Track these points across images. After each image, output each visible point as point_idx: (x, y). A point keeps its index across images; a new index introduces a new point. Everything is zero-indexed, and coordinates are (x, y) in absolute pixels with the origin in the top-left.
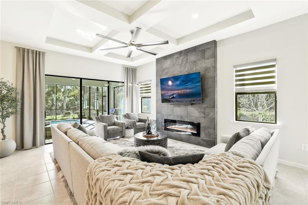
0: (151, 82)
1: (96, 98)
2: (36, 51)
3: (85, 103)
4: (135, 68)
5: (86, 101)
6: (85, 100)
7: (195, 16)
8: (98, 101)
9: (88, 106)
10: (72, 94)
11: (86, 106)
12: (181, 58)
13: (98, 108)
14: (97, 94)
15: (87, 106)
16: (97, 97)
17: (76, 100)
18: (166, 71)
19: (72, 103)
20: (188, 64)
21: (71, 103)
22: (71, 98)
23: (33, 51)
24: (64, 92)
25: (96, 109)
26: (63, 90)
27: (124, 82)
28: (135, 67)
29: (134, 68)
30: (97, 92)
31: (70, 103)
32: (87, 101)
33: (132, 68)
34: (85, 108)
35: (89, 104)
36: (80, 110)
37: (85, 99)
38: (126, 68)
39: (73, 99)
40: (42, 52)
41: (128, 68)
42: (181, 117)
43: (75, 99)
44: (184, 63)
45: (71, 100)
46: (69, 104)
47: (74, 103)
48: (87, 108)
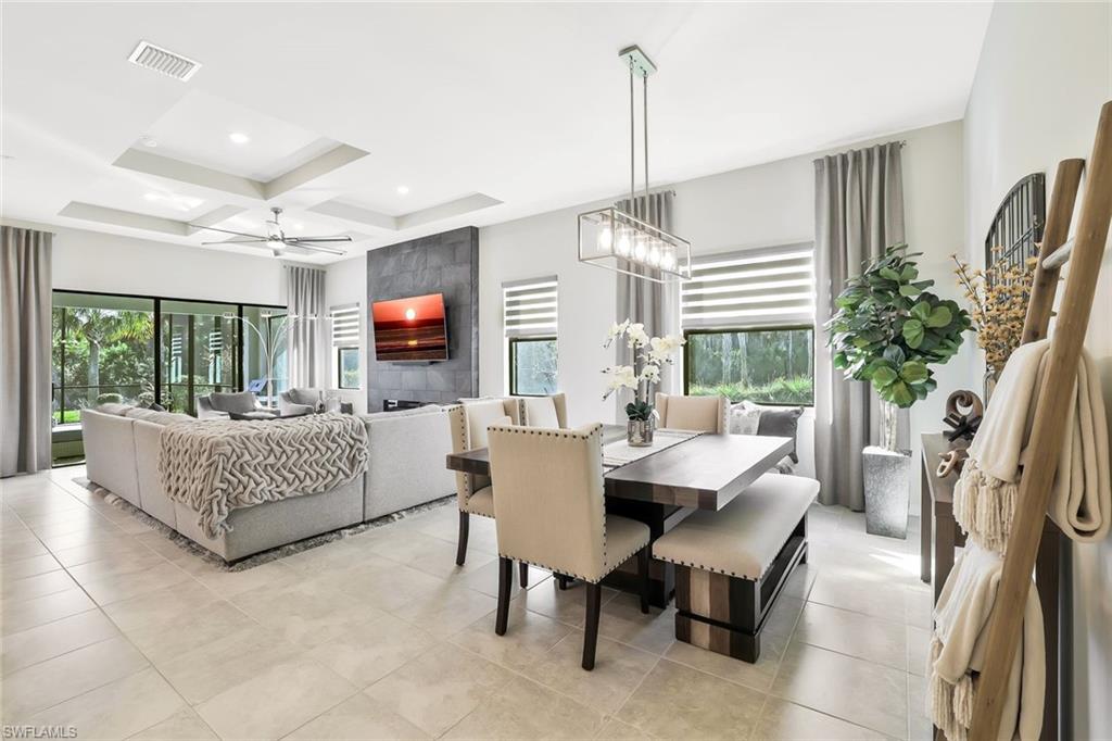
0: (357, 309)
1: (211, 349)
2: (28, 232)
3: (174, 364)
4: (321, 269)
5: (177, 360)
6: (175, 355)
7: (403, 190)
8: (218, 357)
9: (187, 377)
10: (123, 332)
11: (177, 375)
12: (415, 257)
13: (218, 381)
14: (216, 336)
15: (180, 377)
16: (216, 346)
17: (140, 357)
18: (388, 284)
19: (120, 366)
20: (427, 271)
21: (115, 369)
22: (117, 349)
23: (18, 231)
24: (89, 326)
25: (211, 383)
26: (84, 320)
27: (285, 305)
28: (322, 266)
29: (316, 268)
30: (216, 331)
31: (113, 365)
32: (180, 359)
33: (311, 268)
34: (173, 381)
35: (190, 370)
36: (153, 388)
37: (173, 353)
38: (292, 268)
39: (123, 353)
40: (45, 233)
41: (297, 269)
42: (415, 392)
43: (133, 349)
44: (421, 268)
45: (114, 356)
46: (109, 371)
47: (132, 366)
48: (180, 381)
